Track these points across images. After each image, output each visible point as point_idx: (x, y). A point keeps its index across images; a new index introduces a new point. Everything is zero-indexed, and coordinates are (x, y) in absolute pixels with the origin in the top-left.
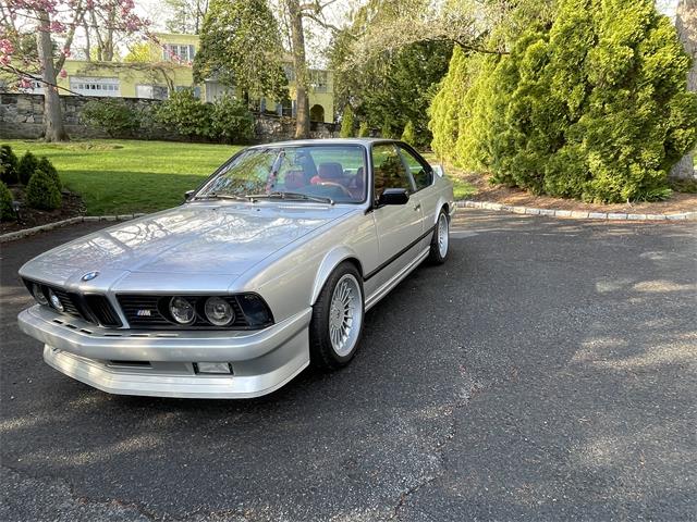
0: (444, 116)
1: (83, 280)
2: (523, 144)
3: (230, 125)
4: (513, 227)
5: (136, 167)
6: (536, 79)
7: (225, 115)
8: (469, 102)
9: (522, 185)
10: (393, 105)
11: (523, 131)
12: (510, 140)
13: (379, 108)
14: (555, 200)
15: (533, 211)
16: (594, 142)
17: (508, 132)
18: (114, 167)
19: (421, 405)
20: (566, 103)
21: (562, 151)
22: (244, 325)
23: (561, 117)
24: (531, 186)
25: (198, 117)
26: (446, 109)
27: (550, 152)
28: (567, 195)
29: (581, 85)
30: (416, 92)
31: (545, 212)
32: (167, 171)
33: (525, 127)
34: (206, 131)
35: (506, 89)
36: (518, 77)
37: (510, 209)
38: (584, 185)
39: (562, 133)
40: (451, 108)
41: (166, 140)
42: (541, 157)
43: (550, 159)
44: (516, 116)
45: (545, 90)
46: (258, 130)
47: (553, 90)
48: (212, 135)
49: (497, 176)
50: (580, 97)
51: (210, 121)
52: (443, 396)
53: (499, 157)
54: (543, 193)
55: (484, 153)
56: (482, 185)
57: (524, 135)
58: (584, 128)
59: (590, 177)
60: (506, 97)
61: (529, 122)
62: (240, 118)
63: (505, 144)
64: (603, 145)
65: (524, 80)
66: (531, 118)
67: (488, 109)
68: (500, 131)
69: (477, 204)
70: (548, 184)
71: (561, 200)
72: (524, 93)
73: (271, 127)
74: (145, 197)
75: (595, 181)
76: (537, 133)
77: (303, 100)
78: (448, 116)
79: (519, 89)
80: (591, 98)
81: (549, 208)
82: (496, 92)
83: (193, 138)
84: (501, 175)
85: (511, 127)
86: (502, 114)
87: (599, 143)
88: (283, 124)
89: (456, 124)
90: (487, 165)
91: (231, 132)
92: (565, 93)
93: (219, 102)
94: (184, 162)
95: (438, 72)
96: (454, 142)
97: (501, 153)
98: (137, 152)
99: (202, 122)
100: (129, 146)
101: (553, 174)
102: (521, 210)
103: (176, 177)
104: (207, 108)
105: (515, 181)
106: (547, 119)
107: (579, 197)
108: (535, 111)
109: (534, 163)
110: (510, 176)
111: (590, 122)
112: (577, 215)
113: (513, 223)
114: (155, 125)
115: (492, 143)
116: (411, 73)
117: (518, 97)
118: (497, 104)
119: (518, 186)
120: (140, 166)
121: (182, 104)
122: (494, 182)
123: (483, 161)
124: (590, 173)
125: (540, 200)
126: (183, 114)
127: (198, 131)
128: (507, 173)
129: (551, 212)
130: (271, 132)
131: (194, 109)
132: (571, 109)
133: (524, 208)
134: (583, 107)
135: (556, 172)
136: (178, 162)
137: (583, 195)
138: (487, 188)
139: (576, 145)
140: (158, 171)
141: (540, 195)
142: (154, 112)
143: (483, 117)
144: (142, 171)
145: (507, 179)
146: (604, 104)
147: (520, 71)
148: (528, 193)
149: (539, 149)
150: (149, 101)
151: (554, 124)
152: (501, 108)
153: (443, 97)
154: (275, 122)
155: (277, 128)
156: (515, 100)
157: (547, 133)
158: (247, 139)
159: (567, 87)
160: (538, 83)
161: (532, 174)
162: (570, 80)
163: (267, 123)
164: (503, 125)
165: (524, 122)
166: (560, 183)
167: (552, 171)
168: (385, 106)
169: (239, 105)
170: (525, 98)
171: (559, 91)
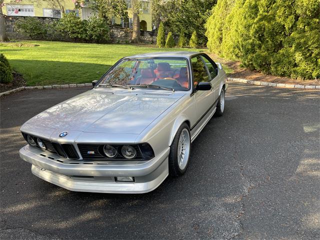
0: (214, 29)
1: (60, 136)
2: (260, 47)
3: (97, 33)
4: (255, 93)
5: (49, 58)
6: (268, 12)
7: (94, 27)
8: (229, 22)
9: (258, 69)
10: (185, 22)
11: (260, 40)
12: (253, 45)
13: (178, 23)
14: (276, 78)
15: (265, 83)
16: (299, 47)
17: (251, 40)
18: (37, 58)
19: (225, 195)
20: (284, 25)
21: (281, 51)
22: (141, 158)
23: (281, 32)
24: (263, 70)
25: (80, 28)
26: (215, 25)
27: (274, 51)
28: (282, 76)
29: (293, 16)
30: (198, 15)
31: (271, 84)
32: (66, 60)
33: (261, 38)
34: (84, 36)
35: (251, 17)
36: (258, 10)
37: (252, 82)
38: (292, 70)
39: (281, 41)
40: (218, 25)
41: (62, 41)
42: (269, 54)
43: (274, 56)
44: (257, 32)
45: (273, 18)
46: (112, 35)
47: (277, 18)
48: (87, 38)
49: (245, 64)
50: (291, 22)
51: (86, 30)
52: (236, 191)
53: (246, 54)
54: (270, 74)
55: (237, 51)
56: (236, 68)
57: (260, 42)
58: (293, 39)
59: (296, 65)
60: (251, 21)
61: (263, 35)
62: (102, 29)
63: (250, 47)
64: (303, 48)
65: (261, 12)
66: (265, 33)
67: (240, 27)
68: (247, 40)
69: (234, 79)
70: (273, 69)
71: (279, 77)
72: (261, 20)
73: (119, 34)
74: (57, 76)
75: (298, 68)
76: (268, 41)
77: (136, 19)
78: (217, 29)
79: (259, 17)
80: (298, 23)
81: (273, 82)
82: (245, 18)
83: (76, 40)
84: (247, 64)
85: (253, 38)
86: (248, 30)
87: (302, 47)
88: (125, 32)
89: (221, 34)
90: (239, 57)
91: (98, 37)
92: (284, 20)
93: (91, 20)
94: (75, 55)
95: (210, 4)
96: (220, 43)
97: (247, 52)
98: (48, 49)
99: (82, 31)
100: (43, 45)
101: (275, 64)
102: (258, 83)
103: (72, 64)
104: (84, 23)
105: (254, 67)
106: (273, 34)
107: (289, 76)
108: (267, 29)
109: (265, 58)
110: (252, 64)
111: (297, 36)
112: (288, 86)
113: (255, 91)
114: (56, 32)
115: (242, 46)
116: (196, 4)
117: (258, 22)
118: (246, 25)
119: (256, 70)
120: (52, 57)
121: (70, 20)
122: (242, 67)
123: (236, 55)
124: (296, 64)
125: (268, 77)
126: (71, 26)
127: (79, 36)
128: (250, 63)
129: (274, 84)
130: (119, 36)
131: (77, 24)
132: (287, 28)
133: (260, 82)
134: (293, 27)
135: (277, 63)
136: (72, 55)
137: (292, 75)
138: (239, 70)
139: (289, 49)
140: (62, 60)
141: (268, 74)
142: (55, 25)
143: (237, 31)
144: (53, 60)
145: (250, 66)
146: (304, 27)
147: (259, 7)
148: (262, 73)
149: (268, 50)
150: (52, 18)
151: (277, 37)
152: (248, 27)
153: (214, 18)
154: (121, 31)
155: (122, 34)
156: (256, 23)
157: (273, 42)
158: (106, 40)
159: (285, 17)
160: (269, 14)
161: (264, 64)
162: (286, 13)
163: (117, 31)
164: (249, 37)
165: (260, 35)
166: (279, 69)
167: (275, 62)
168: (181, 22)
169: (102, 22)
170: (261, 22)
171: (280, 19)
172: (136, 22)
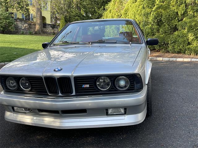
1: (55, 71)
2: (158, 31)
9: (158, 48)
11: (158, 25)
12: (152, 29)
14: (174, 55)
15: (166, 59)
16: (191, 28)
20: (177, 13)
21: (176, 33)
23: (175, 18)
24: (162, 49)
27: (170, 33)
28: (179, 52)
29: (183, 5)
30: (95, 10)
31: (171, 59)
33: (159, 23)
35: (149, 7)
36: (155, 1)
37: (155, 59)
38: (187, 47)
39: (176, 25)
42: (166, 36)
43: (171, 37)
44: (155, 18)
45: (168, 7)
46: (16, 27)
47: (171, 7)
50: (183, 10)
54: (168, 52)
58: (186, 23)
59: (189, 44)
60: (148, 10)
61: (161, 21)
62: (8, 21)
63: (150, 31)
64: (195, 30)
65: (157, 3)
66: (162, 19)
67: (137, 16)
70: (170, 48)
71: (176, 54)
72: (159, 8)
73: (23, 26)
75: (191, 46)
76: (165, 25)
77: (39, 13)
79: (156, 6)
80: (189, 10)
81: (172, 57)
85: (152, 23)
86: (147, 18)
87: (193, 29)
88: (30, 25)
91: (3, 28)
92: (177, 8)
101: (172, 43)
102: (160, 59)
106: (170, 19)
107: (184, 53)
108: (164, 16)
109: (163, 39)
111: (189, 20)
112: (186, 60)
118: (144, 13)
119: (156, 49)
124: (189, 42)
125: (167, 55)
129: (174, 59)
130: (23, 28)
132: (180, 15)
134: (185, 14)
135: (174, 42)
137: (186, 52)
139: (183, 30)
141: (166, 52)
146: (194, 12)
148: (161, 52)
149: (165, 32)
151: (173, 21)
152: (147, 15)
153: (111, 12)
154: (25, 23)
155: (26, 26)
156: (155, 11)
157: (169, 25)
158: (11, 31)
159: (178, 6)
160: (164, 4)
161: (162, 44)
162: (178, 3)
163: (21, 24)
164: (148, 23)
165: (159, 21)
166: (176, 47)
167: (172, 42)
168: (79, 17)
169: (7, 15)
170: (159, 10)
171: (174, 7)
172: (39, 16)
